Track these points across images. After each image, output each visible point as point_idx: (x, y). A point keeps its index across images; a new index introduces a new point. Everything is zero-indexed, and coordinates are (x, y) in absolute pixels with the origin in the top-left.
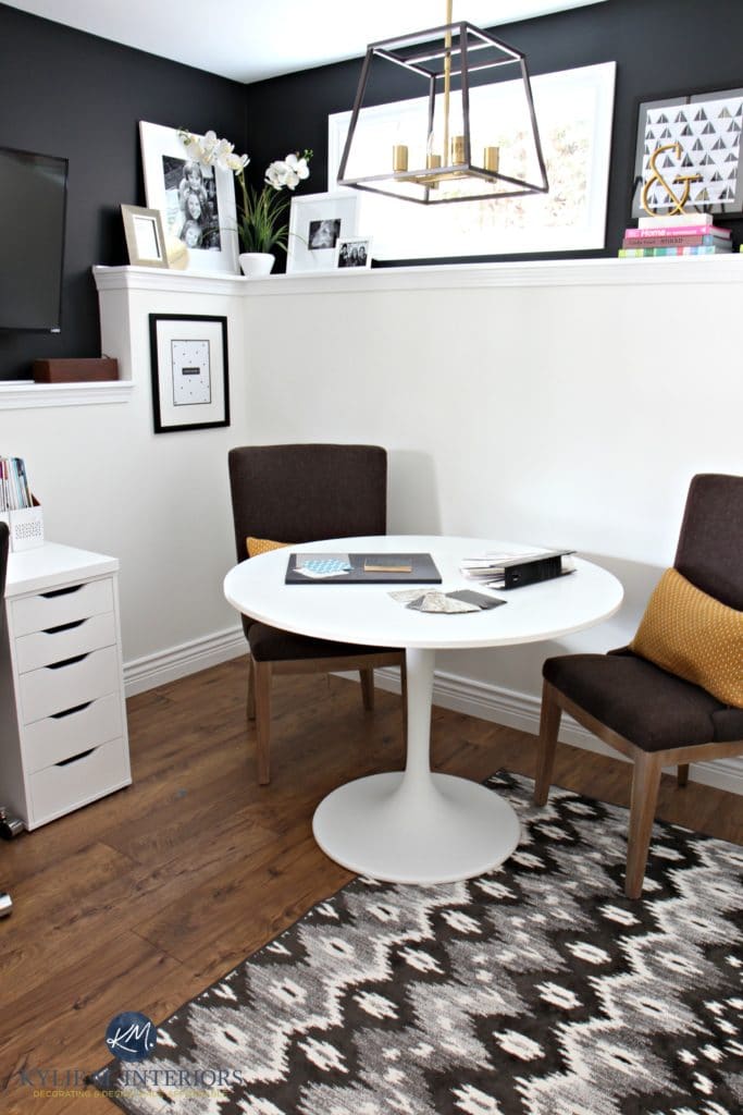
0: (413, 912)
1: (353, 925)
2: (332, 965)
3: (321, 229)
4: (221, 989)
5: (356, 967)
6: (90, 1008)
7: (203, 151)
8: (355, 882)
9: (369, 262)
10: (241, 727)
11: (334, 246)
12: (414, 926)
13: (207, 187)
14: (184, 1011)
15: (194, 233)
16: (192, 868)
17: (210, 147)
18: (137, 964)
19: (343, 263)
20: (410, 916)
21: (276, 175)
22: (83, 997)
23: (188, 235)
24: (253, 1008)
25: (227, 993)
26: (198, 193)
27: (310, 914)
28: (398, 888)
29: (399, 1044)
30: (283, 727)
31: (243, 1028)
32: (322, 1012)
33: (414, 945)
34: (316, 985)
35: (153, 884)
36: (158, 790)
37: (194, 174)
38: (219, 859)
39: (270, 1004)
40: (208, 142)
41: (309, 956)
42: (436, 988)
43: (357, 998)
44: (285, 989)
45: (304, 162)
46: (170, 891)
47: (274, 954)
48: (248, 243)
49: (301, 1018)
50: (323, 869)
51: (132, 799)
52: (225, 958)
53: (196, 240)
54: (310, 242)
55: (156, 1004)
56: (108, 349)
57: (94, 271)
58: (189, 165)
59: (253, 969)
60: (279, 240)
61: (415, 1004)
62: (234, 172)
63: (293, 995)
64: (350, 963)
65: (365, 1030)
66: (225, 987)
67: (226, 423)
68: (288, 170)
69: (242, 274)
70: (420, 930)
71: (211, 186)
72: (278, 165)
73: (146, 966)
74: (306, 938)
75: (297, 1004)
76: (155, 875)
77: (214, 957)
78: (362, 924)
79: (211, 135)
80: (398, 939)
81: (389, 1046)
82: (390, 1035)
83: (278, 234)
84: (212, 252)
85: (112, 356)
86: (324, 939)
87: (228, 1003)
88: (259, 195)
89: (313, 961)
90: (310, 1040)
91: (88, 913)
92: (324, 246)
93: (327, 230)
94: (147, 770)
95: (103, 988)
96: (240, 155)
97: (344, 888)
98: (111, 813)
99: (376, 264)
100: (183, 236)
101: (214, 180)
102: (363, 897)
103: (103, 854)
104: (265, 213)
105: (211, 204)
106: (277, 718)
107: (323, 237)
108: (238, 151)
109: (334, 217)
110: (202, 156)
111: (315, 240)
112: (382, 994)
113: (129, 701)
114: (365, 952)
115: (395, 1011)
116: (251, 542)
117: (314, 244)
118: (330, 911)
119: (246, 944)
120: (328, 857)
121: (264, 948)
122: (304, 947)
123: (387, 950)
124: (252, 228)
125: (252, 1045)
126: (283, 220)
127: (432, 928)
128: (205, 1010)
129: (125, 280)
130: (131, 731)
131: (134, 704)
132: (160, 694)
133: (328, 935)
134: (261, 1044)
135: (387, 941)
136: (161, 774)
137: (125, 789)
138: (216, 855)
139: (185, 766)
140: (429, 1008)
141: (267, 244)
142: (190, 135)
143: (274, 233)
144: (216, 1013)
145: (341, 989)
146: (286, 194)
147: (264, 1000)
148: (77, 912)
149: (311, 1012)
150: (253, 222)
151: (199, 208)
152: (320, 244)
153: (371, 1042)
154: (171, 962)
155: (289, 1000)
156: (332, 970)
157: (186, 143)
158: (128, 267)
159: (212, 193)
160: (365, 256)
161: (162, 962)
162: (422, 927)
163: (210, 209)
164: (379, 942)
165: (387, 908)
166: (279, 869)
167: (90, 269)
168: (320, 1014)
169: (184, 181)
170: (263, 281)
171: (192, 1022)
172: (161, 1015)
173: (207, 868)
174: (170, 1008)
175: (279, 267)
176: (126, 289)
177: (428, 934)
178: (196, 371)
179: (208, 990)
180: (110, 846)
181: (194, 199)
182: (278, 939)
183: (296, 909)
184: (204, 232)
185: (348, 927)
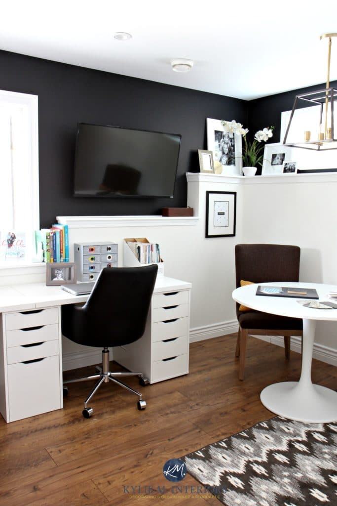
0: (299, 431)
1: (274, 431)
2: (265, 443)
3: (277, 158)
4: (221, 443)
5: (274, 445)
6: (173, 441)
7: (230, 128)
8: (276, 418)
9: (296, 171)
10: (233, 359)
11: (282, 164)
12: (299, 435)
13: (231, 141)
14: (208, 447)
15: (225, 159)
16: (211, 404)
17: (233, 126)
18: (190, 431)
19: (285, 171)
20: (298, 432)
21: (259, 136)
22: (172, 437)
23: (223, 160)
24: (233, 451)
25: (224, 445)
26: (227, 144)
27: (257, 425)
28: (294, 422)
29: (289, 471)
30: (250, 361)
31: (229, 456)
32: (260, 456)
33: (299, 442)
34: (258, 448)
35: (197, 407)
36: (198, 377)
37: (226, 137)
38: (222, 403)
39: (240, 451)
40: (232, 124)
41: (256, 438)
42: (307, 457)
43: (274, 455)
44: (246, 447)
45: (271, 131)
46: (203, 410)
47: (242, 436)
48: (247, 163)
49: (251, 457)
50: (263, 412)
51: (189, 379)
52: (223, 434)
53: (226, 162)
54: (272, 162)
55: (197, 444)
56: (190, 204)
57: (186, 175)
58: (224, 133)
59: (234, 439)
60: (259, 161)
61: (297, 460)
62: (242, 135)
63: (249, 449)
64: (272, 443)
65: (276, 465)
66: (223, 443)
67: (234, 235)
68: (264, 134)
69: (244, 175)
70: (302, 437)
71: (233, 141)
72: (260, 132)
73: (193, 432)
74: (255, 432)
75: (250, 452)
76: (197, 405)
77: (219, 433)
78: (278, 431)
79: (234, 121)
80: (292, 439)
81: (285, 471)
82: (286, 468)
83: (259, 159)
84: (232, 166)
85: (191, 207)
86: (262, 435)
87: (224, 448)
88: (252, 143)
89: (257, 441)
90: (254, 464)
91: (172, 413)
92: (277, 164)
93: (279, 158)
94: (195, 370)
95: (179, 436)
96: (245, 129)
97: (272, 419)
98: (180, 382)
99: (299, 172)
100: (221, 161)
101: (234, 138)
102: (279, 423)
103: (177, 395)
104: (254, 151)
105: (232, 148)
106: (249, 357)
107: (277, 161)
108: (244, 127)
109: (282, 153)
110: (230, 130)
111: (274, 161)
112: (283, 455)
113: (190, 344)
114: (278, 441)
115: (289, 461)
116: (242, 282)
117: (273, 163)
118: (265, 425)
119: (232, 431)
120: (265, 408)
121: (238, 433)
122: (254, 436)
123: (287, 441)
124: (248, 157)
125: (232, 461)
126: (261, 154)
127: (306, 437)
128: (215, 448)
129: (198, 178)
130: (190, 355)
131: (192, 346)
132: (200, 344)
133: (264, 433)
134: (236, 462)
135: (288, 439)
136: (200, 372)
137: (186, 375)
138: (221, 401)
139: (210, 370)
140: (303, 462)
141: (254, 163)
142: (225, 122)
143: (257, 159)
144: (219, 450)
145: (268, 451)
146: (263, 143)
147: (238, 449)
148: (168, 412)
149: (255, 456)
150: (249, 155)
151: (227, 149)
152: (276, 163)
153: (278, 469)
154: (203, 432)
155: (247, 451)
156: (265, 444)
157: (224, 125)
158: (200, 173)
159: (233, 144)
160: (295, 168)
161: (199, 432)
162: (303, 436)
163: (232, 150)
164: (284, 439)
165: (289, 428)
166: (245, 409)
167: (185, 174)
168: (259, 457)
169: (222, 139)
170: (252, 178)
171: (210, 451)
172: (199, 447)
173: (218, 405)
174: (202, 446)
175: (259, 173)
176: (199, 181)
177: (305, 439)
178: (223, 214)
179: (217, 443)
180: (181, 393)
181: (226, 146)
182: (244, 431)
183: (252, 423)
184: (229, 159)
185: (272, 432)
